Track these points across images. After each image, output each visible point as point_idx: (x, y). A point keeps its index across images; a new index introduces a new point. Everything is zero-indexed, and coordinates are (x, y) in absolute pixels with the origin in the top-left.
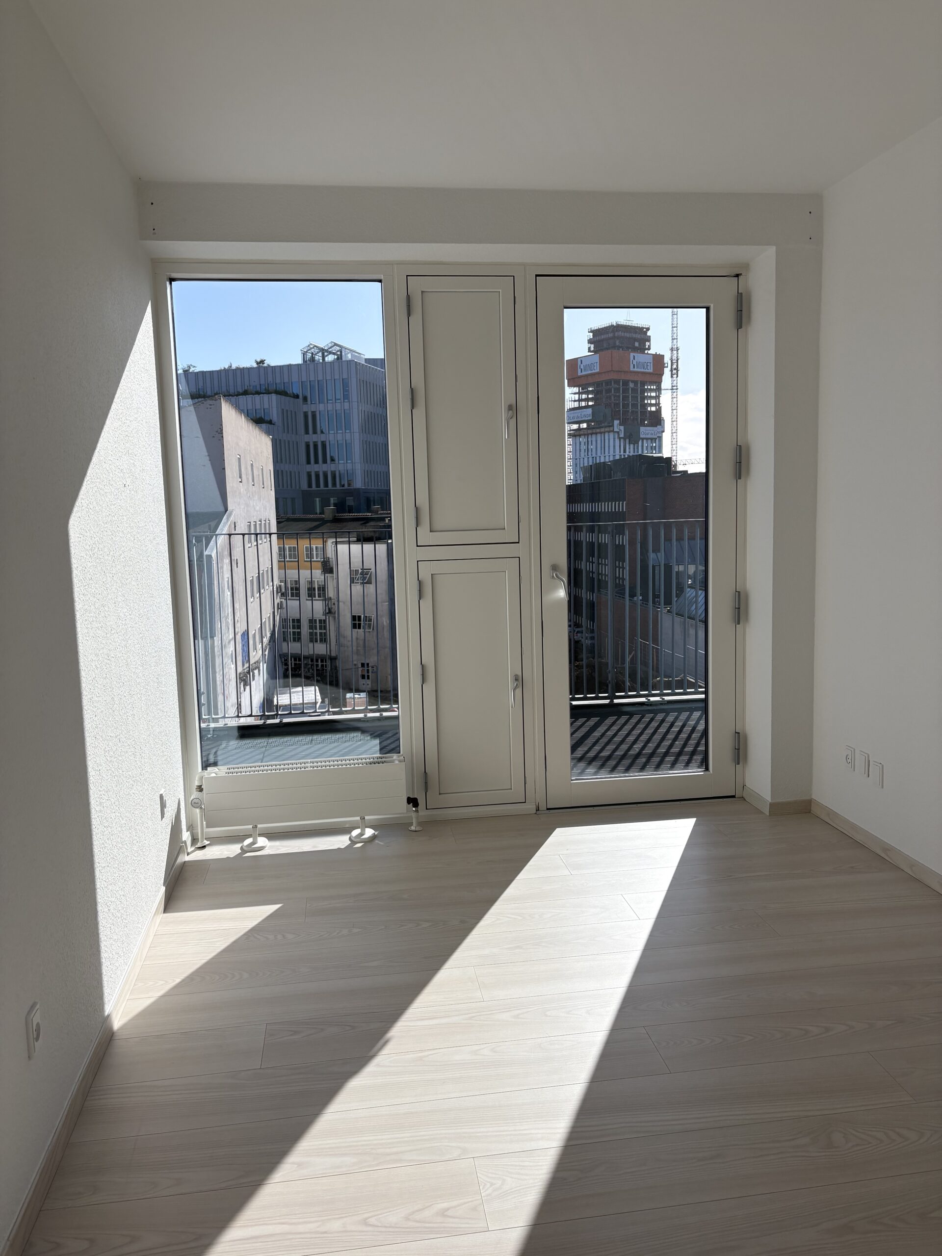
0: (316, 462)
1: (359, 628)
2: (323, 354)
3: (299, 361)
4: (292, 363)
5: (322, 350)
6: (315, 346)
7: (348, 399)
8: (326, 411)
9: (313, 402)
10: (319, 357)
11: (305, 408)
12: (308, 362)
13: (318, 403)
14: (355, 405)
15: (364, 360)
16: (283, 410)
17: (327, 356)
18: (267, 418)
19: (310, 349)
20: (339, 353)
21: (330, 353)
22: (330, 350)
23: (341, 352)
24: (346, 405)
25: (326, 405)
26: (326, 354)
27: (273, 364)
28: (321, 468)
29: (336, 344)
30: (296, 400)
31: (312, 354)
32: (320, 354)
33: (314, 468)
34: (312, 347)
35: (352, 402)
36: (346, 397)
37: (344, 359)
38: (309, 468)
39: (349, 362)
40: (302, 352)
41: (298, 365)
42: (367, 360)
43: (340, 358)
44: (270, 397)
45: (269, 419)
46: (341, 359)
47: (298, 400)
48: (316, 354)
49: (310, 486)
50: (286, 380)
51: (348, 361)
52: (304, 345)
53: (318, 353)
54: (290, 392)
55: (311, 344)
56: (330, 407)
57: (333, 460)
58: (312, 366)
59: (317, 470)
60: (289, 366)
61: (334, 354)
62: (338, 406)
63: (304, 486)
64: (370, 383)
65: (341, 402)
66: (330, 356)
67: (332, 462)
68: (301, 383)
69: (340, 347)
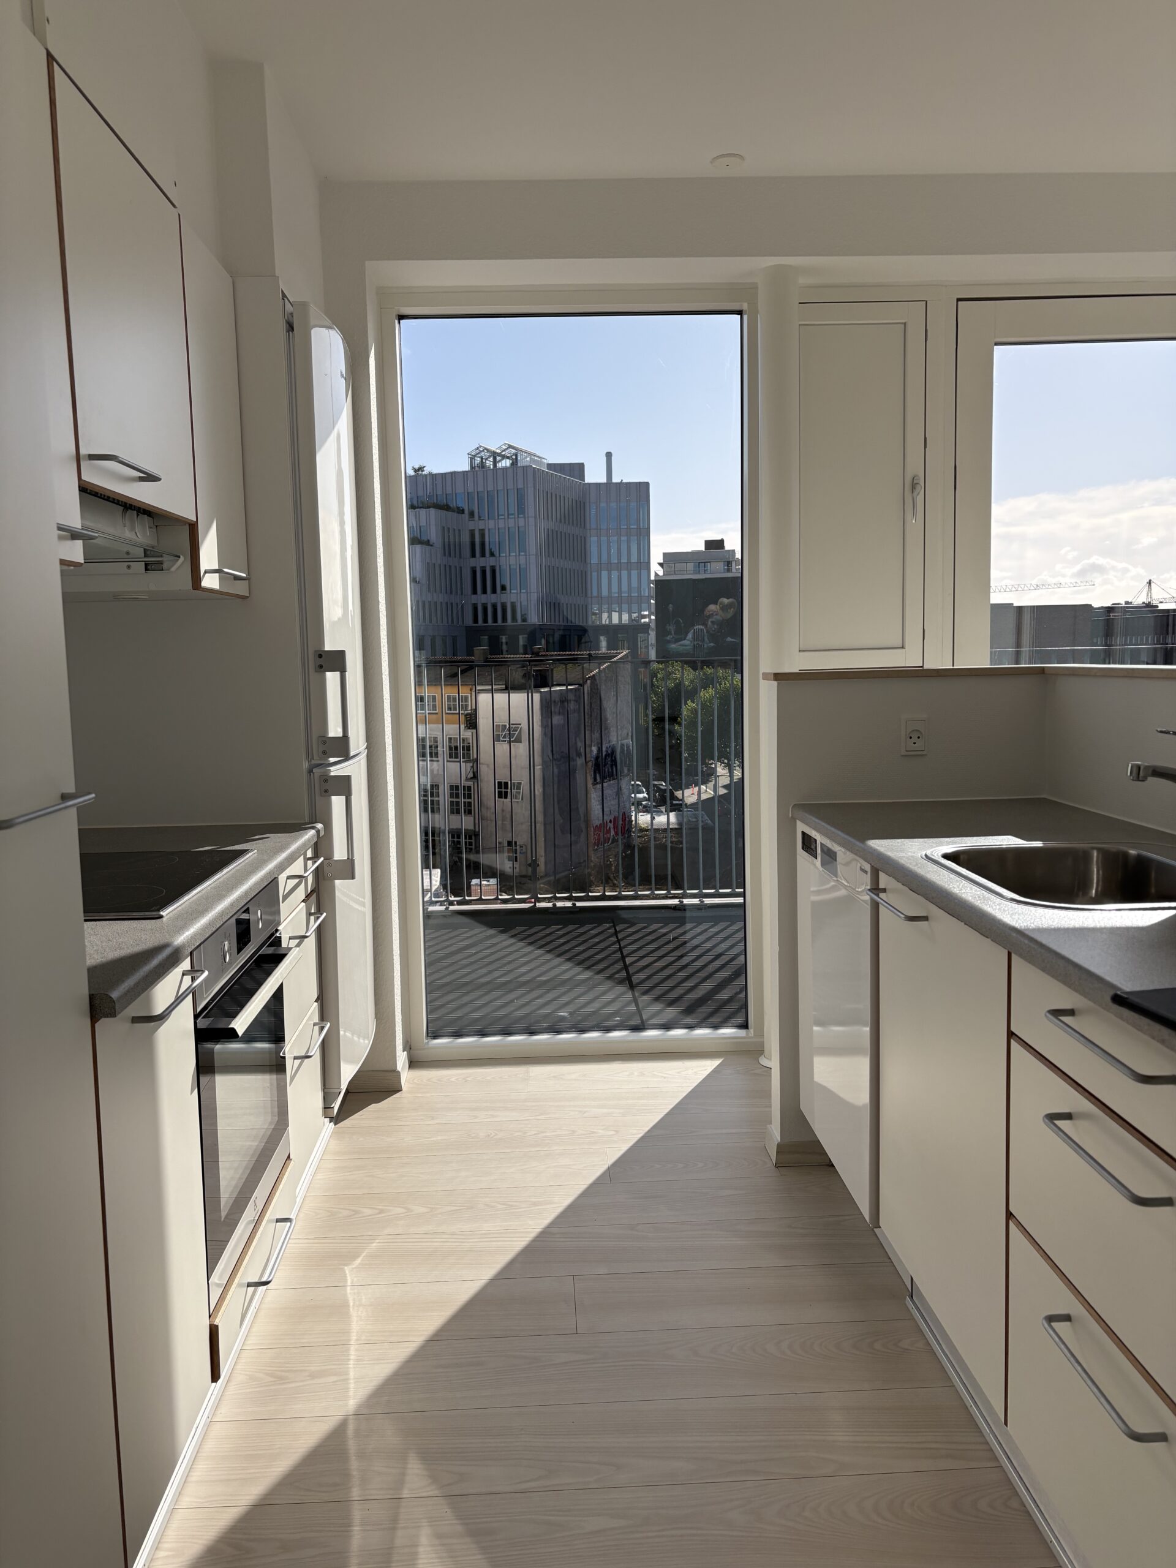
0: (484, 592)
1: (506, 797)
2: (495, 459)
3: (466, 467)
4: (456, 470)
5: (494, 454)
6: (486, 449)
7: (523, 513)
8: (497, 529)
9: (482, 518)
10: (489, 463)
11: (471, 525)
12: (477, 469)
13: (487, 518)
14: (532, 520)
15: (546, 466)
16: (444, 528)
17: (500, 461)
18: (424, 538)
19: (479, 453)
20: (514, 457)
21: (504, 457)
22: (504, 453)
23: (516, 455)
24: (521, 522)
25: (497, 521)
26: (498, 458)
27: (435, 471)
28: (490, 598)
29: (510, 447)
30: (460, 515)
31: (482, 458)
32: (491, 459)
33: (481, 599)
34: (482, 450)
35: (528, 517)
36: (521, 510)
37: (519, 465)
38: (474, 599)
39: (525, 468)
40: (470, 456)
41: (464, 472)
42: (550, 466)
43: (515, 463)
44: (428, 512)
45: (426, 540)
46: (517, 464)
47: (463, 515)
48: (486, 459)
49: (476, 620)
50: (449, 491)
51: (523, 467)
52: (471, 448)
53: (490, 457)
54: (453, 505)
55: (481, 446)
56: (501, 524)
57: (503, 588)
58: (480, 474)
59: (484, 601)
60: (453, 474)
61: (508, 458)
62: (511, 522)
63: (469, 621)
64: (552, 494)
65: (515, 518)
66: (504, 461)
67: (503, 592)
68: (466, 494)
69: (516, 450)
